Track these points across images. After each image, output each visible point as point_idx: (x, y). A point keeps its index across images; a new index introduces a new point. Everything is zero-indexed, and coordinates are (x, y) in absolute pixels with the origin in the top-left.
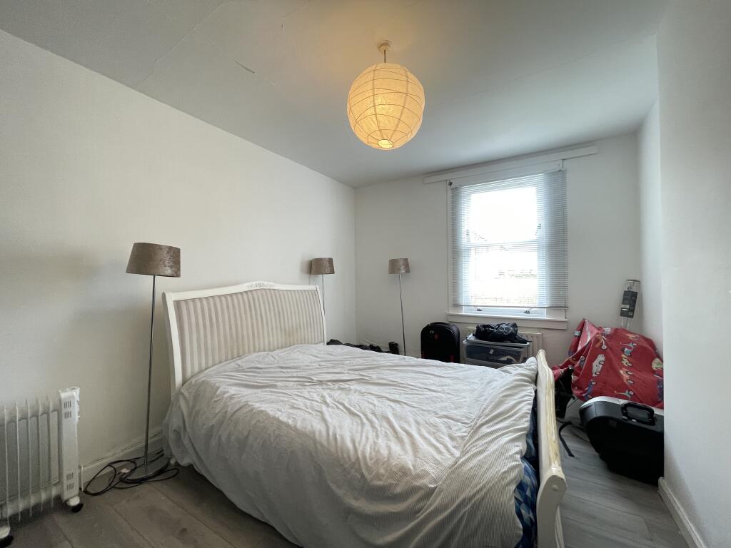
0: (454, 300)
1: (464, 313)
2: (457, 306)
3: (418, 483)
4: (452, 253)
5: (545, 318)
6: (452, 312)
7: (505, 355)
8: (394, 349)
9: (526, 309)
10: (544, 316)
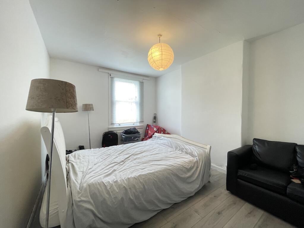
0: (111, 122)
1: (115, 127)
2: (112, 124)
3: (194, 162)
4: (110, 103)
5: (139, 125)
6: (110, 127)
7: (136, 138)
8: (81, 148)
9: (134, 123)
10: (138, 124)
